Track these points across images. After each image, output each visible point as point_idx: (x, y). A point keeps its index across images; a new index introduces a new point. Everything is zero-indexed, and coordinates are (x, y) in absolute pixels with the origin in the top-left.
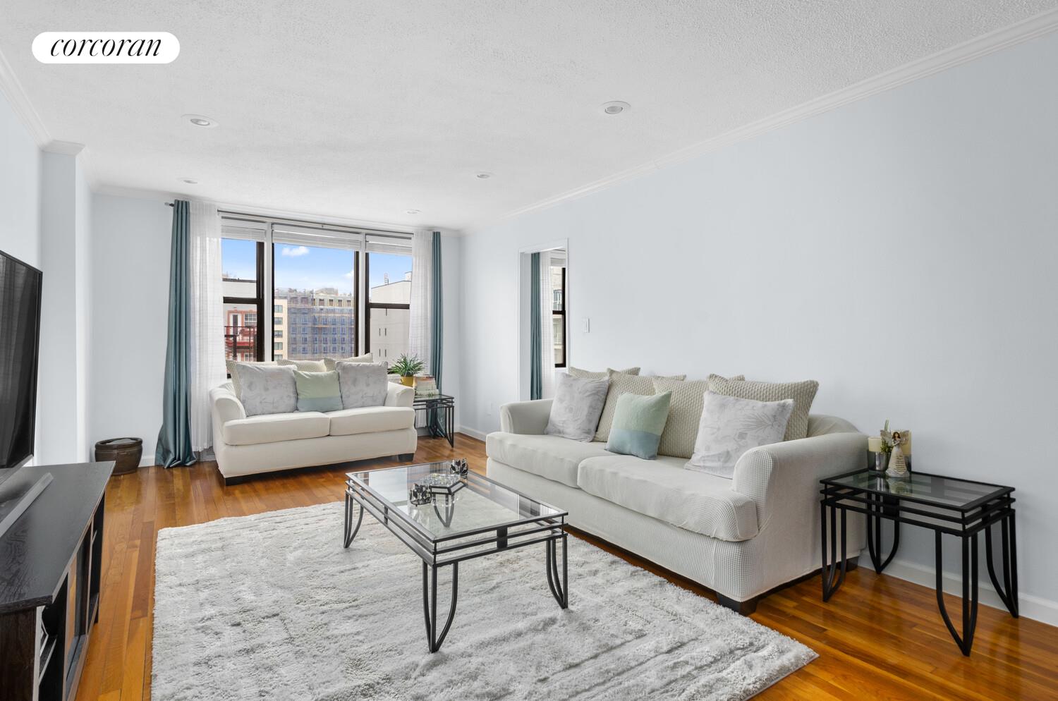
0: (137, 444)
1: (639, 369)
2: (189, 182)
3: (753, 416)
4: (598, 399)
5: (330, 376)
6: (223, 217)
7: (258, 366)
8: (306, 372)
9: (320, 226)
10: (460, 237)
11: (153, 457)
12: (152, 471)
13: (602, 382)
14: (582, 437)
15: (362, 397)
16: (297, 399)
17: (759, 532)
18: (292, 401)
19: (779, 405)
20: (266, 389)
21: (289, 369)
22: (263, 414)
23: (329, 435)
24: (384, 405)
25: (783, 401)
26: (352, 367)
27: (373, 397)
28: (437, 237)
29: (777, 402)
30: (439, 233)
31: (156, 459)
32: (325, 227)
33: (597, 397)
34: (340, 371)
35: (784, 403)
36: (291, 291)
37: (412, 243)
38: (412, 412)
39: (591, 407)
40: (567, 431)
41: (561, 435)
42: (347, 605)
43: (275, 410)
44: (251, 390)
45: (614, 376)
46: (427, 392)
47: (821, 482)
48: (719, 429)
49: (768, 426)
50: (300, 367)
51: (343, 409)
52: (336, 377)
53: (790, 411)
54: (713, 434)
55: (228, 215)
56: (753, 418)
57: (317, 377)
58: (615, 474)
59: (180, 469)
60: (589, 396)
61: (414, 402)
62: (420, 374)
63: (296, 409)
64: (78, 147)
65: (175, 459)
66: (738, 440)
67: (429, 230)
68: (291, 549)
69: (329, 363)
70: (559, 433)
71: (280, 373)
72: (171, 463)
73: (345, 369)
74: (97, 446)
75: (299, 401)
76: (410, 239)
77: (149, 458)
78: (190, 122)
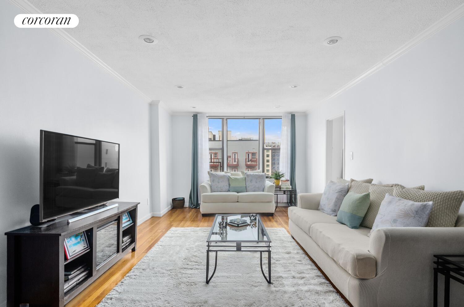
0: (183, 200)
1: (372, 180)
2: (194, 108)
3: (403, 210)
4: (341, 195)
5: (242, 179)
6: (209, 118)
7: (217, 174)
8: (233, 177)
9: (243, 118)
10: (305, 115)
11: (188, 204)
12: (188, 208)
13: (345, 186)
14: (331, 213)
15: (254, 187)
16: (229, 187)
17: (375, 277)
18: (228, 187)
19: (422, 205)
20: (219, 183)
21: (227, 175)
22: (218, 192)
23: (238, 202)
24: (263, 191)
25: (426, 203)
26: (251, 175)
27: (258, 187)
28: (293, 116)
29: (421, 203)
30: (294, 115)
31: (189, 205)
32: (245, 118)
33: (341, 193)
34: (246, 177)
35: (426, 204)
36: (273, 143)
37: (283, 120)
38: (272, 195)
39: (337, 198)
40: (325, 209)
41: (323, 211)
42: (197, 264)
43: (222, 191)
44: (213, 182)
45: (353, 183)
46: (286, 187)
47: (435, 256)
48: (384, 216)
49: (412, 216)
50: (232, 175)
51: (247, 192)
52: (244, 178)
53: (429, 209)
54: (381, 218)
55: (211, 117)
56: (404, 211)
57: (236, 179)
58: (321, 232)
59: (195, 209)
60: (337, 193)
61: (275, 191)
62: (282, 179)
63: (229, 191)
64: (159, 101)
65: (194, 205)
66: (392, 223)
67: (290, 114)
68: (200, 241)
69: (243, 173)
70: (323, 210)
71: (224, 176)
72: (193, 207)
73: (248, 176)
74: (173, 200)
75: (230, 187)
76: (281, 118)
77: (187, 204)
78: (178, 88)
